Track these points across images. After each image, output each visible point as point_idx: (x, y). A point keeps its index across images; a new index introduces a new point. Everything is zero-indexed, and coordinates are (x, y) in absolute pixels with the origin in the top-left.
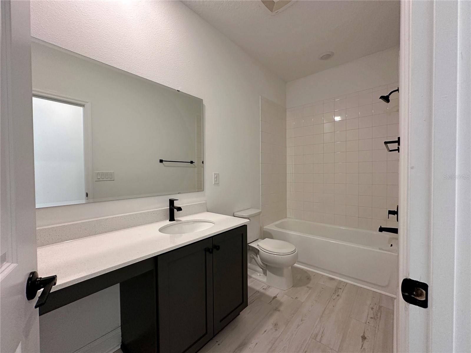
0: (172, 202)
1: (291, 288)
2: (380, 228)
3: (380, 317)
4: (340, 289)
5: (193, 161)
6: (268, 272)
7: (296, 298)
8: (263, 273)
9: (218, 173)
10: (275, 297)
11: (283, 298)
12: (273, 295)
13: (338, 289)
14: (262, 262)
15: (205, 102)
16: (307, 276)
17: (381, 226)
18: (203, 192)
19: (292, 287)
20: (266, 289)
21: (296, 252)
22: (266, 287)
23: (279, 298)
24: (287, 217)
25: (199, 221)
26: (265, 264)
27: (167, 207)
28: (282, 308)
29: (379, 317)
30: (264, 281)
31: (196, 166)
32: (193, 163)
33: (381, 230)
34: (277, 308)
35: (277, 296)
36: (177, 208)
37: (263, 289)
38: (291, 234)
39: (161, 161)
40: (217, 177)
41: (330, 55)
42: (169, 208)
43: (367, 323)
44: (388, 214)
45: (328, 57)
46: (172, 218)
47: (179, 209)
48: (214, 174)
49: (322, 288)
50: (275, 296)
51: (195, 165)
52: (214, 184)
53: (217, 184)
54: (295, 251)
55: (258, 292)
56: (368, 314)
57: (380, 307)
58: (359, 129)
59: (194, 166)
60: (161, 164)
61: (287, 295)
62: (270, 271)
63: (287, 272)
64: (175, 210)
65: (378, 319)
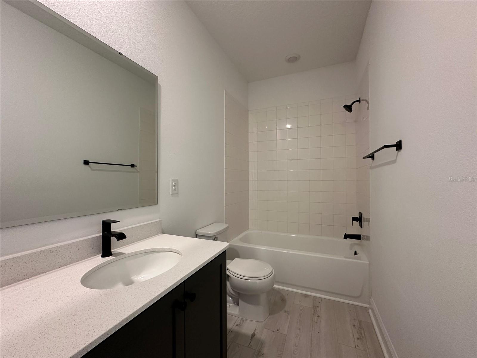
0: (106, 225)
1: (268, 317)
2: (345, 235)
3: (365, 335)
4: (318, 307)
5: (134, 165)
6: (241, 302)
7: (277, 330)
8: (233, 303)
9: (177, 179)
10: (253, 335)
11: (263, 335)
12: (250, 333)
13: (315, 308)
14: (232, 289)
15: (160, 81)
16: (281, 297)
17: (346, 233)
18: (157, 205)
19: (269, 315)
20: (239, 325)
21: (273, 274)
22: (240, 321)
23: (258, 335)
24: (250, 228)
25: (154, 250)
26: (236, 292)
27: (99, 232)
28: (265, 351)
29: (363, 335)
30: (236, 313)
31: (139, 171)
32: (135, 167)
33: (346, 237)
34: (259, 352)
35: (256, 333)
36: (117, 234)
37: (237, 325)
38: (260, 249)
39: (86, 163)
40: (175, 184)
41: (296, 57)
42: (101, 234)
43: (357, 347)
44: (352, 221)
45: (293, 60)
46: (106, 252)
47: (121, 236)
48: (172, 180)
49: (301, 310)
50: (253, 333)
51: (137, 170)
52: (172, 194)
53: (175, 193)
54: (272, 272)
55: (232, 331)
56: (353, 335)
57: (360, 322)
58: (320, 136)
59: (135, 171)
60: (86, 166)
61: (266, 328)
62: (243, 300)
63: (263, 298)
64: (114, 239)
65: (364, 338)
